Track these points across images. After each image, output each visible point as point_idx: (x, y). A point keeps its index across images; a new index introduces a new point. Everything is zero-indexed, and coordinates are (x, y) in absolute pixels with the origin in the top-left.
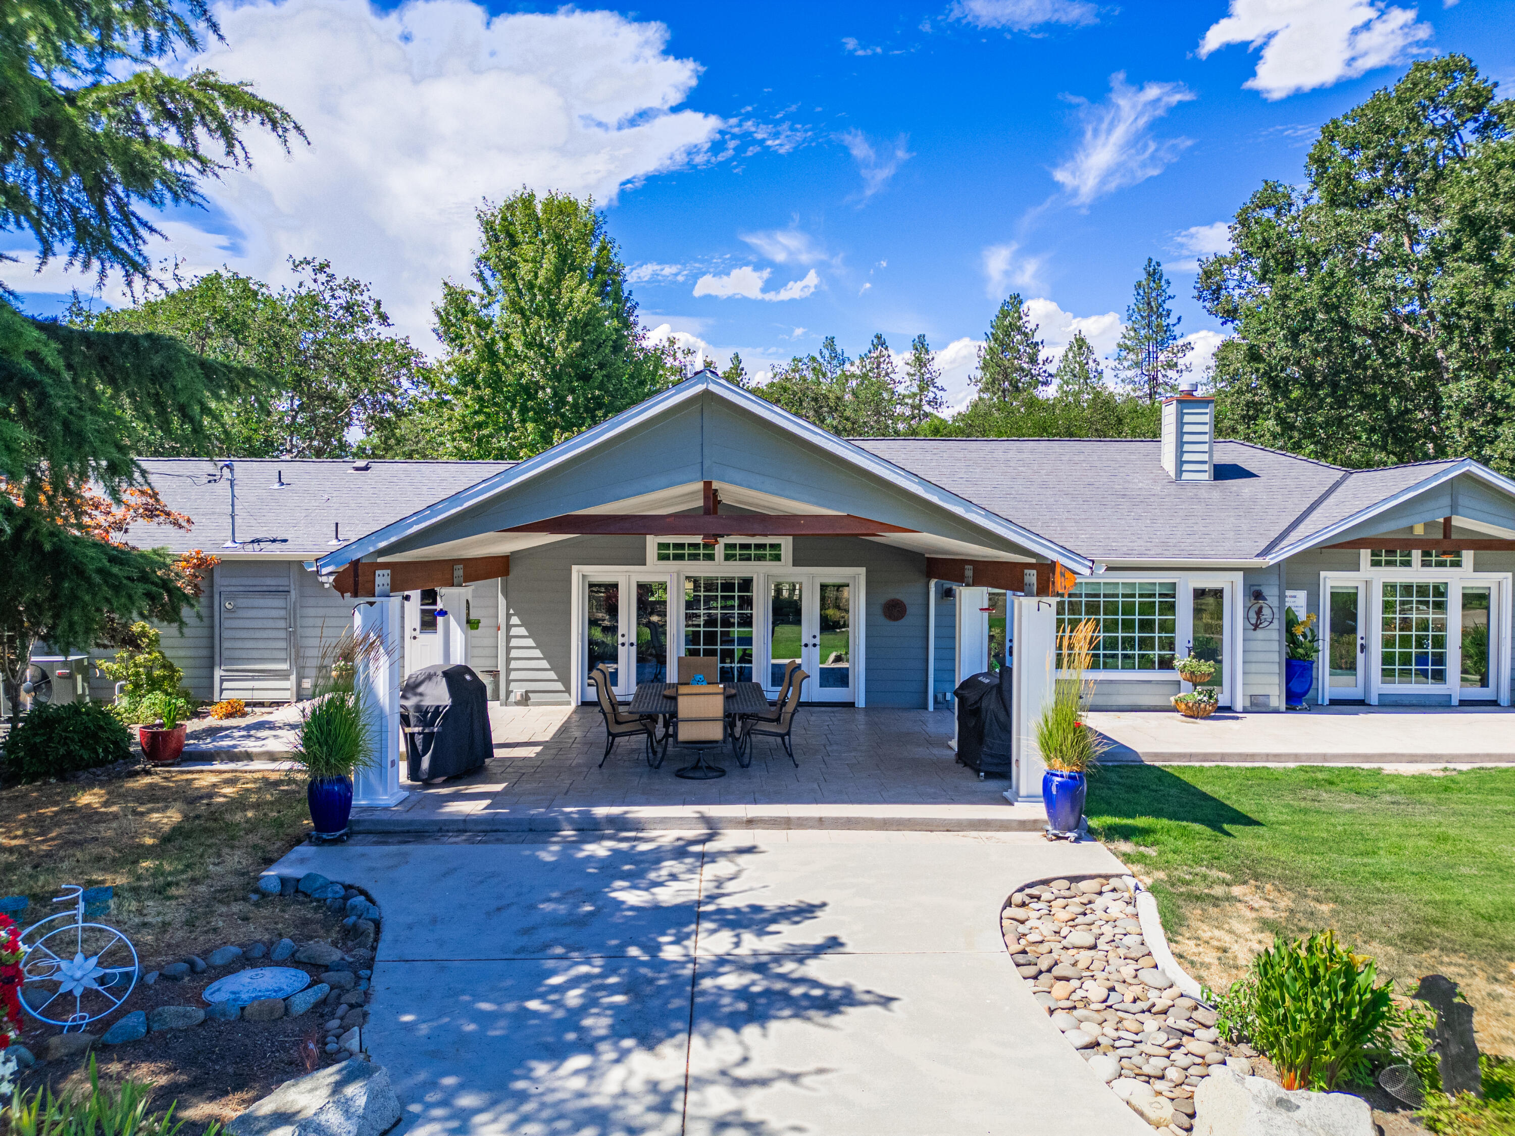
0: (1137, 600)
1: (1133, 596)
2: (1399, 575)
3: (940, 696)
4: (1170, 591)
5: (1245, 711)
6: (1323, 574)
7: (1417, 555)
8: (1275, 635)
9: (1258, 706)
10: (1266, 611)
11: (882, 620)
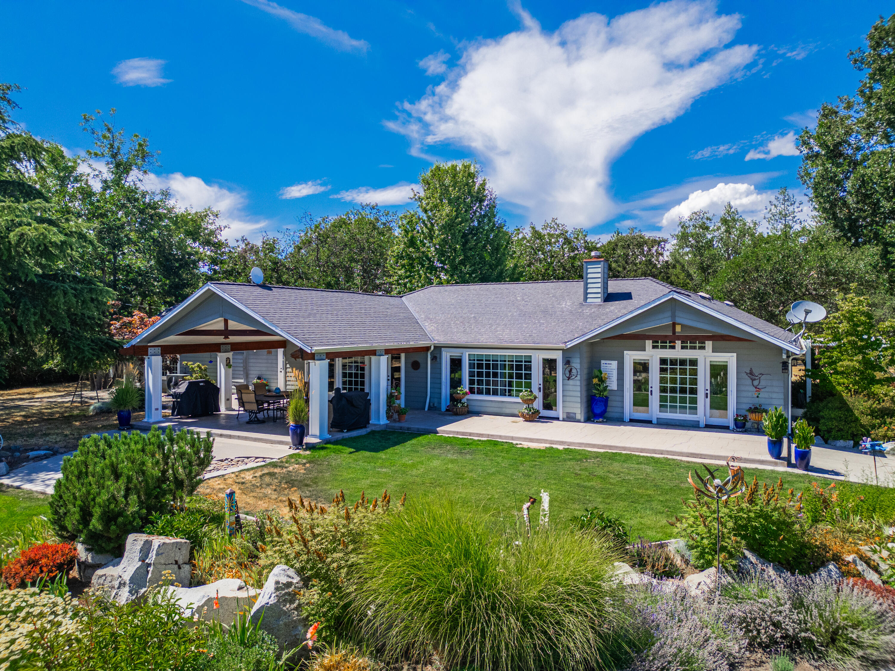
0: (514, 363)
1: (513, 361)
2: (668, 354)
3: (431, 404)
4: (529, 360)
5: (564, 420)
6: (625, 352)
7: (678, 344)
8: (578, 383)
9: (570, 418)
10: (574, 371)
11: (411, 370)
